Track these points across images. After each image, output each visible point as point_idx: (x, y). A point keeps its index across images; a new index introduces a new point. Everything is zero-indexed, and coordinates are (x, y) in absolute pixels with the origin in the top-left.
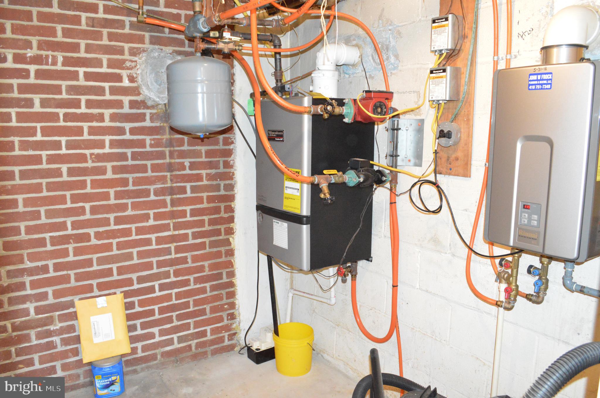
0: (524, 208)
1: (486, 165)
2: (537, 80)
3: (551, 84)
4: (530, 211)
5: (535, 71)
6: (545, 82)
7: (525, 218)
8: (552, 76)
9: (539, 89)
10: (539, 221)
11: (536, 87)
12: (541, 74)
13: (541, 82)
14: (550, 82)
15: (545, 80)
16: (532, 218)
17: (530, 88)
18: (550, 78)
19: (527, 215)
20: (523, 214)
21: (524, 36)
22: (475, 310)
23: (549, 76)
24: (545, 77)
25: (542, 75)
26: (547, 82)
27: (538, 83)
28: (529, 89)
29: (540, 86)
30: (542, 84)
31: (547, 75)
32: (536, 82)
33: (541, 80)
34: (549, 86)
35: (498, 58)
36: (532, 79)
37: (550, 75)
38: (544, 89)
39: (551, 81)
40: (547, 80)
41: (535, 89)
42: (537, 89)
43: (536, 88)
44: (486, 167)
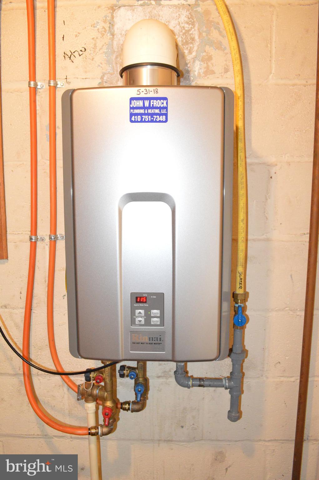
0: (137, 302)
1: (31, 239)
2: (144, 108)
3: (166, 115)
4: (147, 305)
5: (139, 93)
6: (157, 111)
7: (141, 317)
8: (167, 103)
9: (148, 122)
10: (162, 317)
11: (142, 118)
12: (150, 99)
13: (150, 111)
14: (165, 112)
15: (157, 108)
16: (152, 315)
17: (133, 119)
18: (165, 105)
19: (142, 311)
20: (137, 311)
21: (72, 57)
22: (40, 437)
23: (163, 103)
24: (156, 103)
25: (152, 101)
26: (160, 111)
27: (146, 112)
28: (131, 121)
29: (150, 117)
30: (152, 115)
31: (159, 101)
32: (142, 111)
33: (149, 108)
34: (163, 118)
35: (36, 85)
36: (135, 106)
37: (165, 102)
38: (156, 122)
39: (167, 111)
40: (160, 108)
41: (141, 121)
42: (145, 122)
43: (143, 120)
44: (31, 242)
